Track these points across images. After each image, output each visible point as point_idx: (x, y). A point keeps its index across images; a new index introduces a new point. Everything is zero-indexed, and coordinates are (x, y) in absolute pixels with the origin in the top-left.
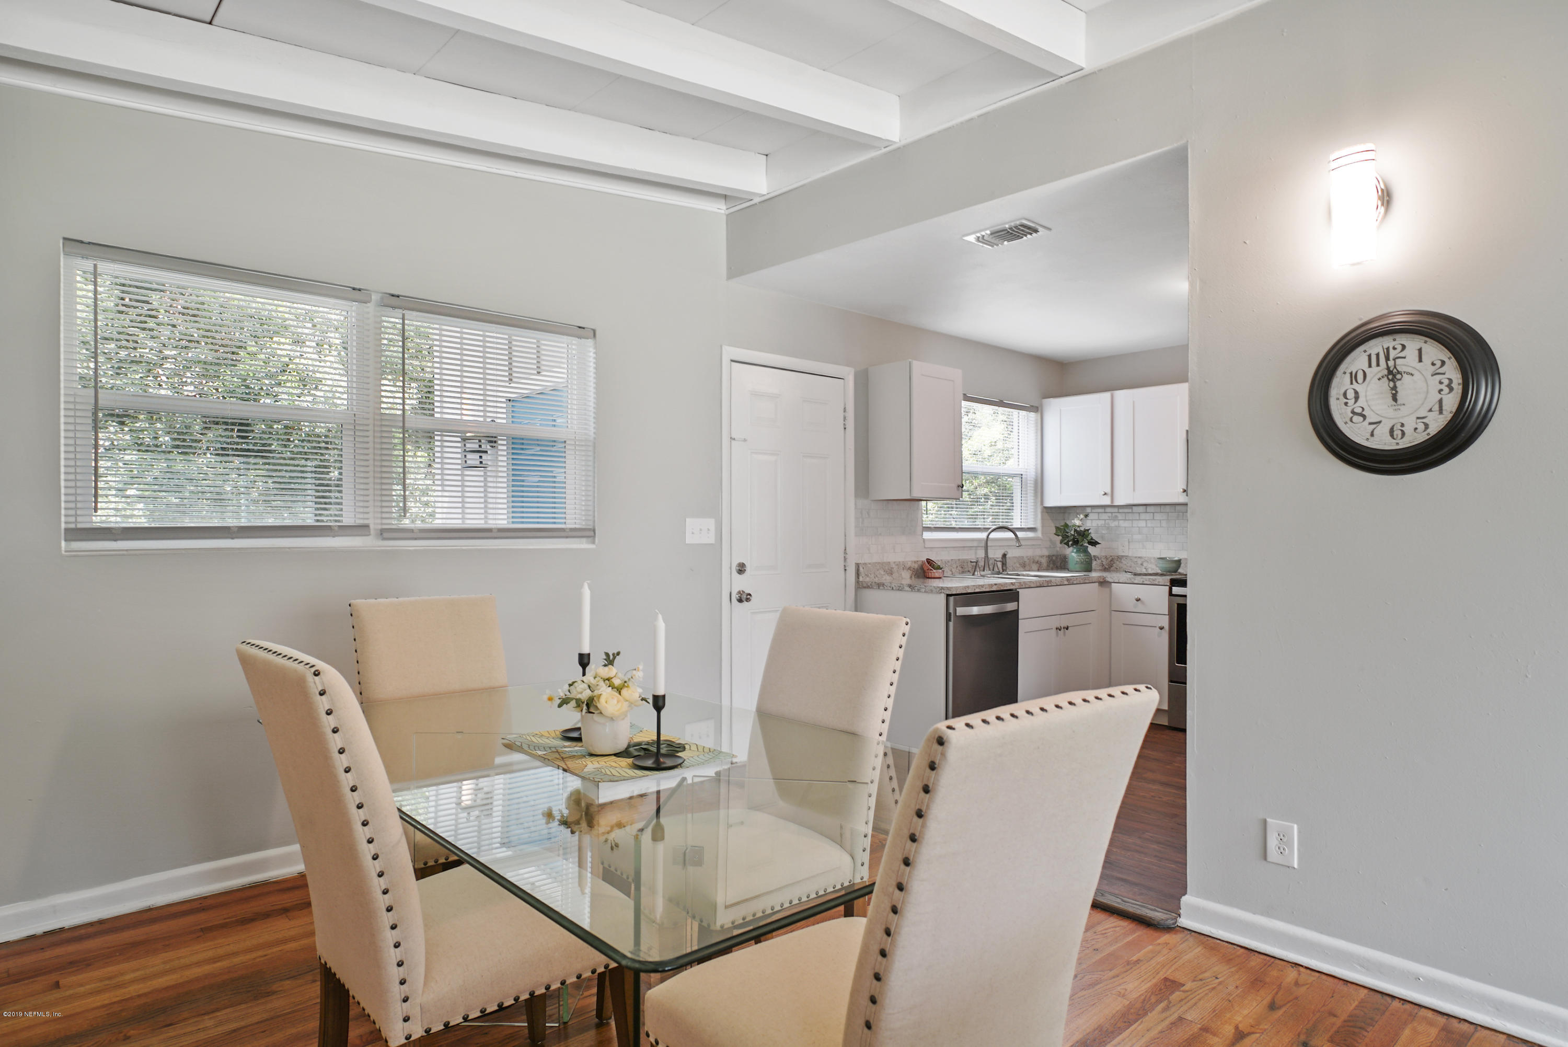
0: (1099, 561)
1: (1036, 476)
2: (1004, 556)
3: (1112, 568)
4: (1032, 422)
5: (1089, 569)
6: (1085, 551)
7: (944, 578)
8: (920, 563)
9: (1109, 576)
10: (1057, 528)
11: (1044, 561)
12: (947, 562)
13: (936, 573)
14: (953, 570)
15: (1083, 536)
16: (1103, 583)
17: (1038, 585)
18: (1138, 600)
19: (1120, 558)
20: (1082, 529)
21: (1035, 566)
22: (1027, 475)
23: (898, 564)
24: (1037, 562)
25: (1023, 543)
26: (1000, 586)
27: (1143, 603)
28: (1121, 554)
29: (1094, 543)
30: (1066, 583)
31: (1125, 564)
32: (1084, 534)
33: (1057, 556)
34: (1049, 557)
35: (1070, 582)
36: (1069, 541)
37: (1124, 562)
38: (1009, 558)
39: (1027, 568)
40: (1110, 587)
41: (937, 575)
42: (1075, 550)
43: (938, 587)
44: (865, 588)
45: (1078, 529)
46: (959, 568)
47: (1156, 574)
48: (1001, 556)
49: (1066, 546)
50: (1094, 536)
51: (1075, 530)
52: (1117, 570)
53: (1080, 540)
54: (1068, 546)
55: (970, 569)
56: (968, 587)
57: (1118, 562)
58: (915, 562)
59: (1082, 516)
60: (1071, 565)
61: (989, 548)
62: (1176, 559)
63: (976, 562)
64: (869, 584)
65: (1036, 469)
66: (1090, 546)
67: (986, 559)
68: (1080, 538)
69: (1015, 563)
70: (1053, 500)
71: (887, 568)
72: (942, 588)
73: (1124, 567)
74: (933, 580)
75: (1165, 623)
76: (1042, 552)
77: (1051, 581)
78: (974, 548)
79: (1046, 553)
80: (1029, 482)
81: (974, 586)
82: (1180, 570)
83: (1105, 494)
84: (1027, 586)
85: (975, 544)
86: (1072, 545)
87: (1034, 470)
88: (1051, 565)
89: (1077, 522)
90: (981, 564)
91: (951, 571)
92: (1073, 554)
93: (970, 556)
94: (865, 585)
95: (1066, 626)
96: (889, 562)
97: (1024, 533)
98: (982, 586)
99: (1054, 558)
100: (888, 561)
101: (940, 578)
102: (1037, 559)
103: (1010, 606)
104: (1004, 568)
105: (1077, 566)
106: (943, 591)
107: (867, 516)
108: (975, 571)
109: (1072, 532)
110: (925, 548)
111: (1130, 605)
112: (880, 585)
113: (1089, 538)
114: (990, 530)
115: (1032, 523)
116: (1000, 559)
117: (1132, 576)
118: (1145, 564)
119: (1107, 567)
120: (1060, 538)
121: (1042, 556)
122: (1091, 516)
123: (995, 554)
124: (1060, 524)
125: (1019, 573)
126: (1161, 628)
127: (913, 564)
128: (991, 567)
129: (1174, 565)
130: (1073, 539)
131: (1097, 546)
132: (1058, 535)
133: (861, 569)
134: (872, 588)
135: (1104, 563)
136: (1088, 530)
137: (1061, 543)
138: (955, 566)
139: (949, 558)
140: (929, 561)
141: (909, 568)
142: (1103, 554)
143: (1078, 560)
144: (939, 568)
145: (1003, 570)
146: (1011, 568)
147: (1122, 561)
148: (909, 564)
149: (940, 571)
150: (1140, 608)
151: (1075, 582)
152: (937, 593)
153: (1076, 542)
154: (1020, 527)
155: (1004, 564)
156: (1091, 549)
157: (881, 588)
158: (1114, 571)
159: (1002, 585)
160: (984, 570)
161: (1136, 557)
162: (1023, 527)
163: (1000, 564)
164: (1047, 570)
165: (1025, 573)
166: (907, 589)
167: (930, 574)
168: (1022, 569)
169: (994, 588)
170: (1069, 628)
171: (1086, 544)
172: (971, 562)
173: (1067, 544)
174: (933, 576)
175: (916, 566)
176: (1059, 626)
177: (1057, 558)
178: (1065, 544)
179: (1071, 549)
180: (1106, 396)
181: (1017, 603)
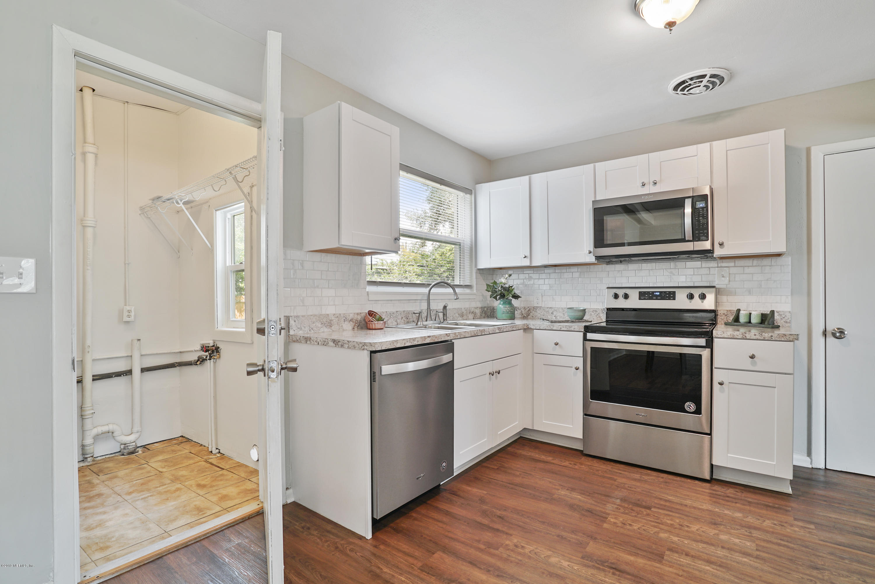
0: (520, 311)
1: (471, 245)
2: (445, 307)
3: (529, 317)
4: (469, 202)
5: (512, 317)
6: (510, 303)
7: (385, 329)
8: (363, 315)
9: (532, 323)
10: (488, 285)
11: (478, 311)
12: (391, 314)
13: (379, 324)
14: (398, 321)
15: (508, 291)
16: (527, 329)
17: (473, 334)
18: (556, 344)
19: (535, 308)
20: (507, 286)
21: (471, 316)
22: (464, 243)
23: (338, 316)
24: (473, 312)
25: (459, 296)
26: (434, 339)
27: (560, 347)
28: (536, 305)
29: (516, 297)
30: (497, 331)
31: (539, 313)
32: (509, 290)
33: (488, 308)
34: (482, 308)
35: (501, 330)
36: (497, 296)
37: (539, 312)
38: (450, 309)
39: (465, 317)
40: (533, 333)
41: (378, 326)
42: (502, 303)
43: (361, 343)
44: (294, 341)
45: (504, 286)
46: (404, 318)
47: (567, 321)
48: (442, 308)
49: (494, 299)
50: (517, 292)
51: (502, 287)
52: (533, 318)
53: (506, 295)
54: (496, 299)
55: (415, 319)
56: (396, 341)
57: (534, 312)
58: (358, 314)
59: (507, 276)
60: (499, 314)
61: (431, 301)
62: (582, 309)
63: (419, 313)
64: (298, 339)
65: (471, 239)
66: (513, 300)
67: (429, 310)
68: (506, 293)
69: (455, 314)
70: (484, 263)
71: (325, 320)
72: (365, 344)
73: (539, 315)
74: (374, 331)
75: (580, 363)
76: (476, 304)
77: (484, 330)
78: (419, 301)
79: (479, 305)
80: (465, 249)
81: (404, 340)
82: (585, 318)
83: (525, 257)
84: (462, 336)
85: (419, 297)
86: (500, 298)
87: (470, 240)
88: (483, 315)
89: (503, 280)
90: (424, 315)
91: (396, 321)
92: (500, 306)
93: (416, 308)
94: (295, 339)
95: (497, 370)
96: (328, 315)
97: (462, 289)
98: (414, 339)
99: (485, 309)
100: (327, 313)
101: (382, 329)
102: (472, 310)
103: (446, 358)
104: (445, 318)
105: (504, 315)
106: (365, 347)
107: (300, 267)
108: (418, 321)
109: (500, 289)
110: (369, 300)
111: (549, 348)
112: (307, 340)
113: (513, 293)
114: (431, 286)
115: (469, 281)
116: (442, 311)
117: (550, 323)
118: (555, 313)
119: (525, 315)
120: (490, 293)
121: (476, 308)
122: (513, 276)
123: (437, 306)
124: (490, 282)
125: (458, 322)
126: (577, 369)
127: (356, 316)
128: (433, 317)
129: (581, 314)
130: (500, 294)
131: (519, 299)
132: (489, 291)
133: (292, 322)
134: (300, 342)
135: (523, 313)
136: (512, 287)
137: (490, 298)
138: (400, 317)
139: (394, 310)
140: (371, 313)
141: (351, 320)
142: (522, 306)
143: (504, 310)
144: (380, 319)
145: (444, 320)
146: (451, 318)
147: (537, 311)
148: (351, 316)
149: (382, 322)
150: (558, 351)
151: (505, 330)
152: (360, 349)
153: (503, 296)
154: (459, 284)
155: (445, 315)
156: (514, 302)
157: (308, 342)
158: (530, 319)
159: (436, 337)
160: (426, 320)
161: (548, 308)
162: (461, 284)
163: (441, 315)
164: (480, 318)
165: (462, 322)
166: (331, 344)
167: (373, 325)
168: (461, 319)
169: (428, 341)
170: (501, 371)
171: (510, 298)
172: (414, 313)
173: (495, 298)
174: (374, 328)
175: (359, 318)
176: (491, 372)
177: (487, 309)
178: (494, 298)
179: (499, 301)
180: (527, 178)
181: (452, 354)
